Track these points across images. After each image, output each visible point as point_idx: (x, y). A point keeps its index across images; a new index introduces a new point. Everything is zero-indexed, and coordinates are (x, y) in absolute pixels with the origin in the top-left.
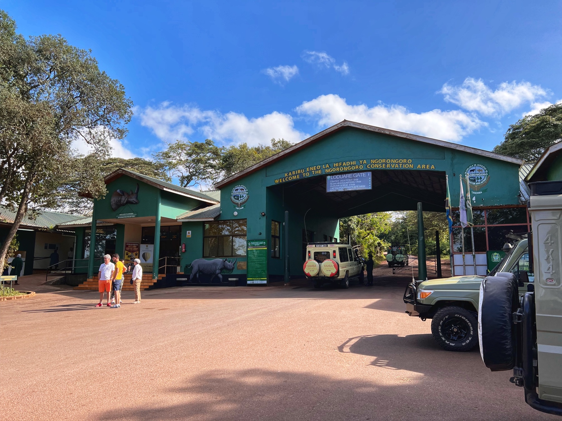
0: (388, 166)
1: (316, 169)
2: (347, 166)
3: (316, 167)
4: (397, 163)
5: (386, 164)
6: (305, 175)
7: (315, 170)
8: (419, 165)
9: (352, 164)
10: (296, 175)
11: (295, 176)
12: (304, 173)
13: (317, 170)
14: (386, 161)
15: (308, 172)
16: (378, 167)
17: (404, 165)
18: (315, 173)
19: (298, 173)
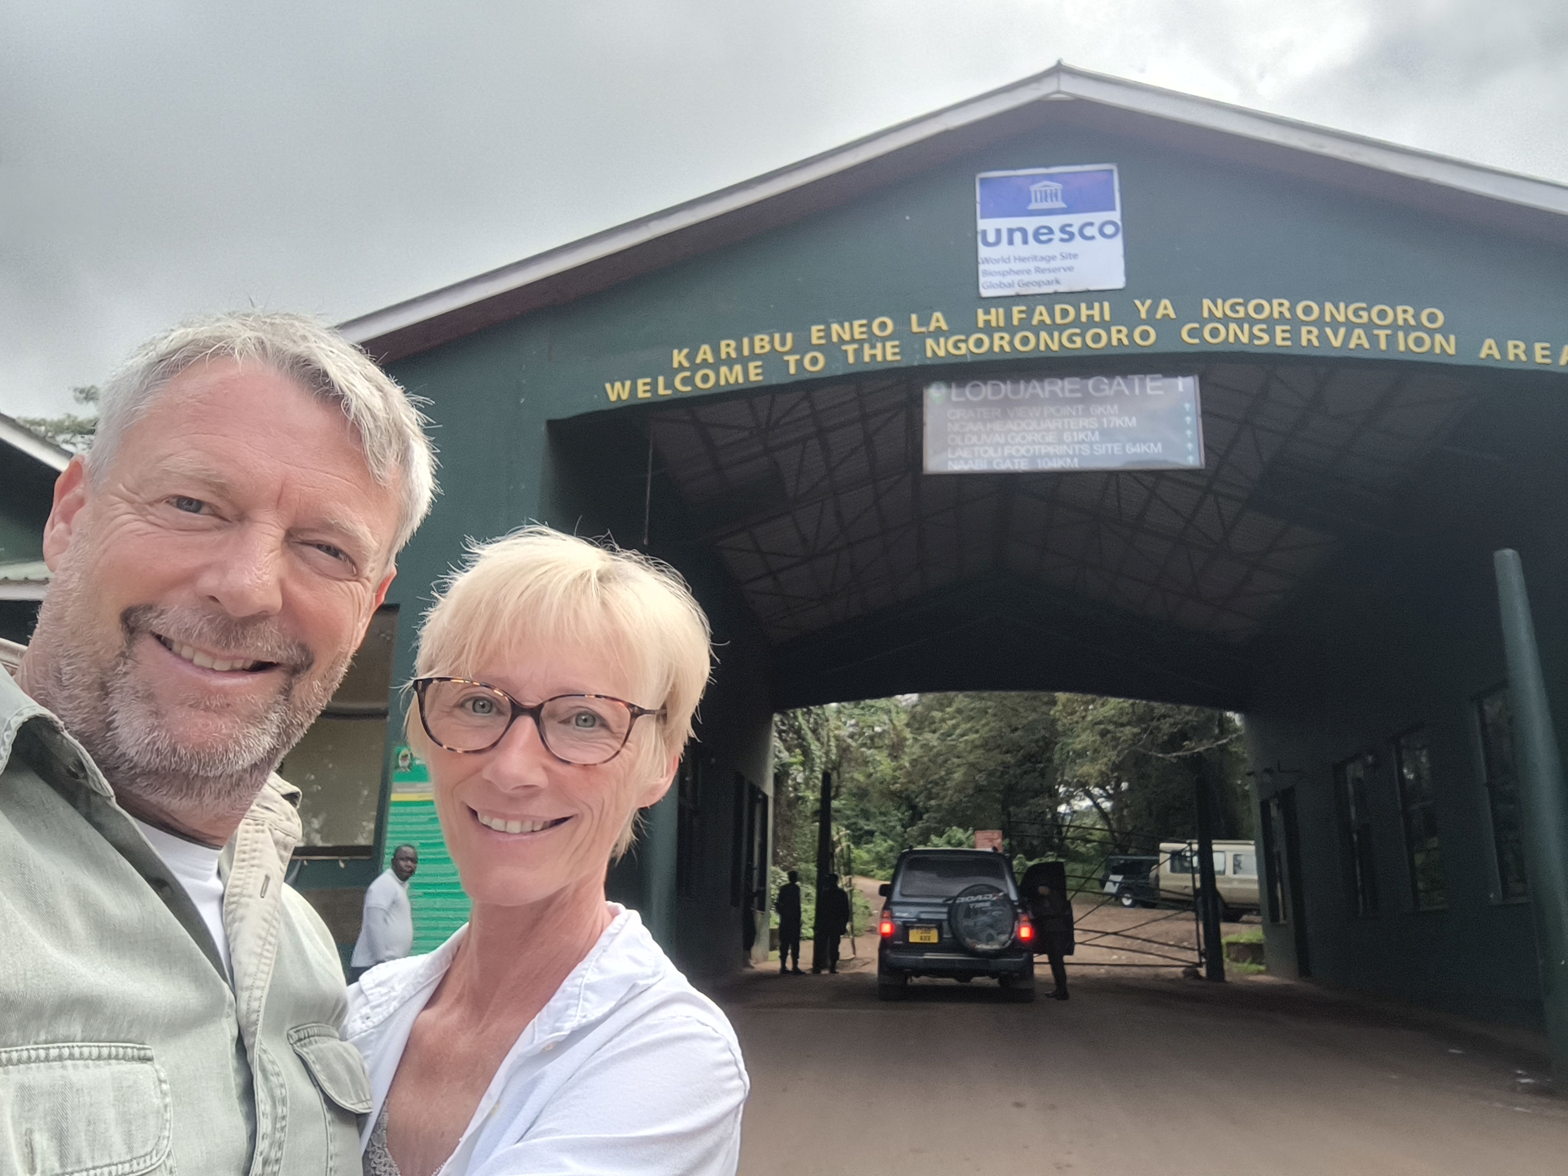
0: (1309, 337)
1: (870, 332)
2: (1062, 328)
3: (869, 326)
4: (1359, 326)
5: (1295, 324)
6: (799, 363)
7: (861, 342)
8: (1489, 342)
9: (1090, 317)
10: (744, 361)
11: (738, 368)
12: (790, 352)
13: (872, 340)
14: (1292, 310)
15: (818, 348)
16: (1245, 339)
17: (1401, 335)
18: (858, 353)
19: (758, 350)
